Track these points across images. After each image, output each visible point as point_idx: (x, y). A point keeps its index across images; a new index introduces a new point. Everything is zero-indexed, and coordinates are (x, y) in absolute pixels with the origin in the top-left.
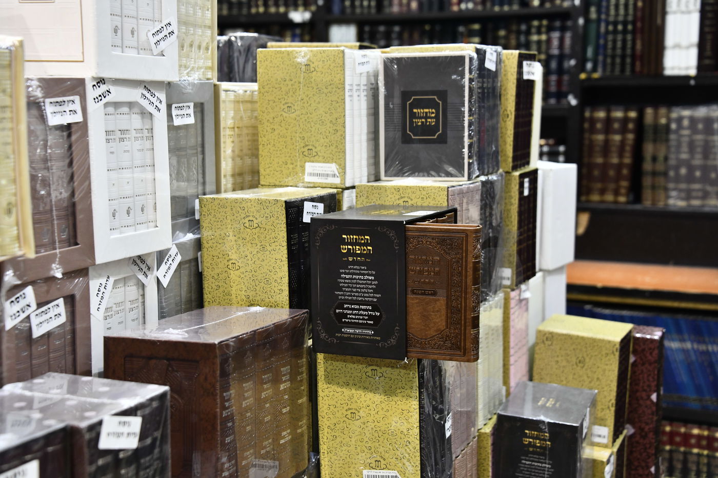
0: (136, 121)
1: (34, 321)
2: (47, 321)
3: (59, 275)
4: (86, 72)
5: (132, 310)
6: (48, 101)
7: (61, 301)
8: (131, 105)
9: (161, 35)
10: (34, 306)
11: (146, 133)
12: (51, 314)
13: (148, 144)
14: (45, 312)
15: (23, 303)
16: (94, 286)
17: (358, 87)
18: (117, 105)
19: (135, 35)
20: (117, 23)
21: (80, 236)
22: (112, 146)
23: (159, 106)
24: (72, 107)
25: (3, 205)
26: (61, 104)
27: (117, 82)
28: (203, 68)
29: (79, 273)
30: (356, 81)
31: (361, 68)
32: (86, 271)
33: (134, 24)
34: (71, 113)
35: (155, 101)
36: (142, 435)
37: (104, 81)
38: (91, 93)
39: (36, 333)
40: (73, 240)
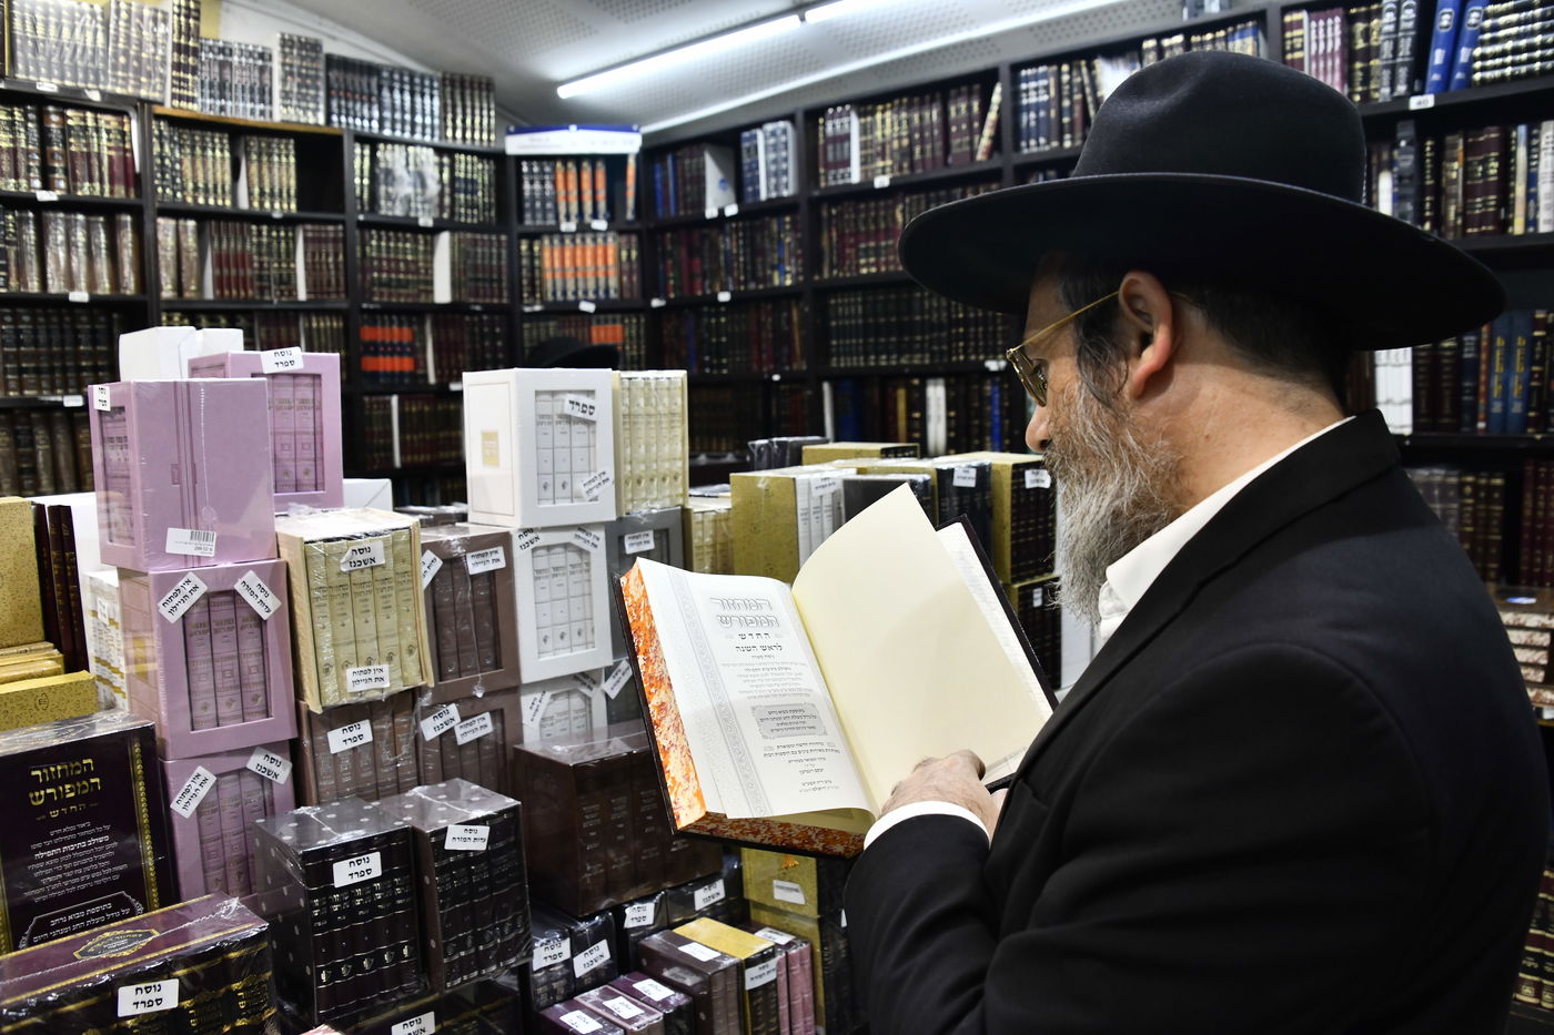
0: (573, 558)
1: (458, 732)
2: (473, 731)
3: (480, 695)
4: (512, 525)
5: (576, 718)
6: (469, 555)
7: (487, 716)
8: (566, 546)
9: (593, 484)
10: (458, 719)
11: (585, 567)
12: (477, 725)
13: (586, 576)
14: (471, 724)
15: (446, 717)
16: (526, 701)
17: (818, 509)
18: (549, 548)
19: (568, 487)
20: (547, 480)
21: (504, 661)
22: (544, 582)
23: (596, 542)
24: (495, 556)
25: (405, 647)
26: (483, 555)
27: (545, 529)
28: (670, 496)
29: (506, 692)
30: (814, 503)
31: (821, 492)
32: (515, 689)
33: (566, 478)
34: (494, 561)
35: (590, 539)
36: (492, 840)
37: (531, 530)
38: (517, 542)
39: (461, 741)
40: (497, 664)
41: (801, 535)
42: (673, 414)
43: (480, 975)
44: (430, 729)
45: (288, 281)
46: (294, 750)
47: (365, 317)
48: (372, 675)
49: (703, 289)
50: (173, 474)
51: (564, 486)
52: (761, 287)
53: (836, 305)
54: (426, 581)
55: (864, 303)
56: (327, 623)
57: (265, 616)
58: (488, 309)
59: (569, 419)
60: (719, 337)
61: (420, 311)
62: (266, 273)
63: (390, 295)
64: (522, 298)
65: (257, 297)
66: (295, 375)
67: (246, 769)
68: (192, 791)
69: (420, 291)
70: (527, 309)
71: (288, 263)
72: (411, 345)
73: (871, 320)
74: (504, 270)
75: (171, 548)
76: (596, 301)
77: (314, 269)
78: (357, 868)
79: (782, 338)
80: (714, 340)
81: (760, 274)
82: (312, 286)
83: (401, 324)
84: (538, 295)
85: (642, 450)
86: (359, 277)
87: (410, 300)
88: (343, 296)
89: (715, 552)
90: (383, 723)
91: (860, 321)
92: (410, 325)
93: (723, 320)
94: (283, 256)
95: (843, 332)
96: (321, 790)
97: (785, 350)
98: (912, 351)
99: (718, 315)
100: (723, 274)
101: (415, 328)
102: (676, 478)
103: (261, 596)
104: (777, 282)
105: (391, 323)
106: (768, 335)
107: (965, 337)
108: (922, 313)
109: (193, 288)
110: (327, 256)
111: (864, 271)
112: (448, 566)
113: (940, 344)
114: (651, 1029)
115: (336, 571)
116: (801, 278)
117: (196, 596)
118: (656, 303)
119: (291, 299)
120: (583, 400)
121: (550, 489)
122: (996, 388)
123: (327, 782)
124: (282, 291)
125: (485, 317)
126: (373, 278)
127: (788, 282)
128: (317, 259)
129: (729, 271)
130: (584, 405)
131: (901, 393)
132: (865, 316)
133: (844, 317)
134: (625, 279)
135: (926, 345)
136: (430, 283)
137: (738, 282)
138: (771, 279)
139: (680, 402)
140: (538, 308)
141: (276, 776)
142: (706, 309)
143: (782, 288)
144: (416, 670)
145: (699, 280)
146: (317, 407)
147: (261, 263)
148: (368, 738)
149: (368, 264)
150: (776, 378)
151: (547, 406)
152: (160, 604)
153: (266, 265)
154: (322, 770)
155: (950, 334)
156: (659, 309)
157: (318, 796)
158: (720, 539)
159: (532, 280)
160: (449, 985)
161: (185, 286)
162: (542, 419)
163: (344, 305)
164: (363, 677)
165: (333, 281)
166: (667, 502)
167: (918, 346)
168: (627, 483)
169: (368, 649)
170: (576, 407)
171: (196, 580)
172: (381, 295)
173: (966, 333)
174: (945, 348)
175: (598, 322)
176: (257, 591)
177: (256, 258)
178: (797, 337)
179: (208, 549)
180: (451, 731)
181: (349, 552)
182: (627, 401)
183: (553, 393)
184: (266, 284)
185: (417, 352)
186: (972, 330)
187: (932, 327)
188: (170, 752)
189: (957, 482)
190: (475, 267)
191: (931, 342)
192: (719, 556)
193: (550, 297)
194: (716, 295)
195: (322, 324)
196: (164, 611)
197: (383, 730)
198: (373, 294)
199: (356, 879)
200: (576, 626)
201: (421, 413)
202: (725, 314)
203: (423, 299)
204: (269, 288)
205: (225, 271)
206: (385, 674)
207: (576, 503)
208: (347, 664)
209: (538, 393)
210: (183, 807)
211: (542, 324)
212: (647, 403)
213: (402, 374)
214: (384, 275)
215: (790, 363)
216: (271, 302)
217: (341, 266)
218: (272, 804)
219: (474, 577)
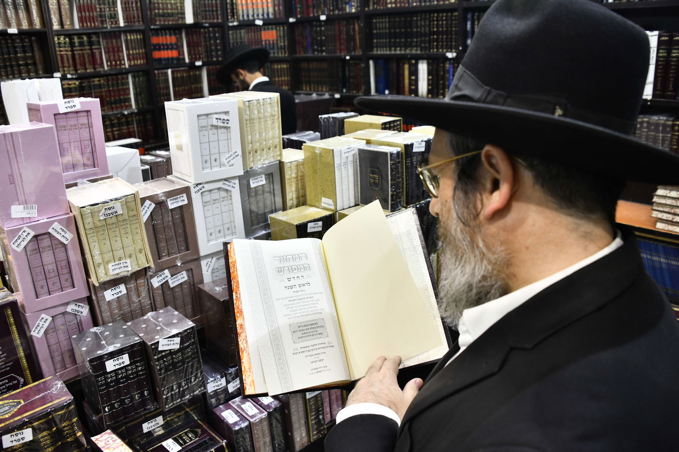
0: (223, 194)
1: (170, 282)
2: (178, 280)
3: (179, 264)
4: (191, 182)
6: (168, 200)
7: (184, 273)
8: (219, 189)
9: (230, 158)
10: (169, 276)
11: (229, 197)
12: (179, 277)
13: (230, 202)
14: (176, 277)
15: (163, 276)
16: (203, 263)
17: (346, 163)
18: (210, 191)
19: (218, 161)
20: (206, 160)
21: (190, 247)
22: (209, 207)
23: (234, 185)
24: (182, 199)
25: (137, 250)
26: (176, 199)
27: (207, 183)
28: (273, 156)
29: (194, 261)
30: (344, 160)
31: (347, 155)
32: (198, 259)
33: (217, 156)
34: (182, 201)
35: (231, 184)
36: (182, 343)
37: (200, 184)
38: (193, 190)
39: (172, 286)
40: (187, 249)
41: (337, 177)
42: (274, 116)
43: (181, 400)
44: (156, 282)
45: (114, 17)
46: (89, 300)
47: (153, 32)
48: (122, 265)
49: (314, 14)
50: (10, 179)
51: (215, 160)
52: (340, 12)
53: (376, 22)
54: (145, 218)
55: (389, 22)
56: (97, 244)
57: (66, 242)
58: (212, 25)
59: (216, 127)
60: (321, 36)
61: (179, 28)
62: (103, 13)
63: (164, 21)
64: (228, 19)
65: (100, 26)
66: (77, 112)
67: (66, 312)
68: (41, 326)
69: (179, 18)
70: (231, 24)
71: (114, 8)
72: (176, 44)
73: (392, 31)
74: (219, 5)
75: (14, 215)
76: (263, 20)
77: (126, 11)
78: (118, 362)
79: (351, 38)
80: (319, 38)
81: (340, 6)
82: (127, 19)
83: (170, 35)
84: (236, 17)
85: (258, 136)
86: (149, 13)
87: (174, 23)
88: (141, 23)
89: (297, 181)
90: (131, 284)
91: (387, 31)
92: (175, 34)
93: (323, 28)
94: (111, 4)
95: (379, 36)
96: (104, 318)
97: (352, 44)
98: (412, 47)
99: (320, 26)
100: (322, 6)
101: (178, 36)
102: (276, 147)
103: (63, 233)
104: (348, 10)
105: (166, 34)
106: (344, 36)
107: (437, 40)
108: (417, 28)
109: (68, 23)
110: (132, 4)
111: (389, 6)
112: (158, 206)
113: (425, 43)
114: (261, 420)
115: (98, 220)
116: (359, 9)
117: (30, 237)
118: (291, 20)
119: (117, 25)
120: (223, 117)
121: (209, 162)
122: (451, 66)
123: (106, 315)
124: (112, 22)
125: (211, 29)
126: (155, 13)
127: (353, 11)
128: (127, 6)
129: (325, 5)
130: (223, 120)
131: (406, 67)
132: (390, 28)
133: (380, 29)
134: (276, 8)
135: (419, 44)
136: (183, 13)
137: (329, 10)
138: (345, 9)
139: (277, 110)
140: (235, 24)
141: (82, 313)
142: (315, 23)
143: (351, 14)
144: (145, 260)
145: (311, 9)
146: (90, 126)
147: (101, 9)
148: (124, 291)
149: (152, 6)
150: (348, 58)
151: (204, 122)
152: (12, 244)
153: (103, 10)
154: (103, 309)
155: (430, 39)
156: (293, 23)
157: (103, 321)
158: (300, 174)
159: (232, 10)
160: (167, 407)
161: (64, 23)
162: (202, 128)
163: (142, 27)
164: (117, 267)
165: (136, 16)
166: (272, 160)
167: (414, 44)
168: (250, 153)
169: (120, 253)
170: (219, 121)
171: (28, 230)
172: (160, 21)
173: (437, 38)
174: (427, 45)
175: (265, 29)
176: (60, 231)
177: (98, 6)
178: (357, 38)
179: (34, 213)
180: (167, 281)
181: (104, 210)
182: (248, 112)
183: (207, 115)
184: (104, 19)
185: (179, 48)
186: (441, 37)
187: (422, 35)
188: (27, 310)
189: (415, 150)
190: (205, 6)
191: (421, 42)
192: (299, 182)
193: (241, 18)
194: (319, 17)
195: (132, 37)
196: (14, 247)
197: (131, 287)
198: (156, 21)
199: (117, 367)
200: (226, 227)
201: (182, 77)
202: (324, 26)
203: (180, 22)
204: (106, 20)
205: (83, 13)
206: (129, 264)
207: (223, 168)
208: (108, 263)
209: (198, 116)
210: (37, 333)
211: (238, 31)
212: (259, 112)
213: (172, 59)
214: (161, 11)
215: (354, 50)
216: (107, 28)
217: (139, 8)
218: (82, 325)
219: (172, 210)
